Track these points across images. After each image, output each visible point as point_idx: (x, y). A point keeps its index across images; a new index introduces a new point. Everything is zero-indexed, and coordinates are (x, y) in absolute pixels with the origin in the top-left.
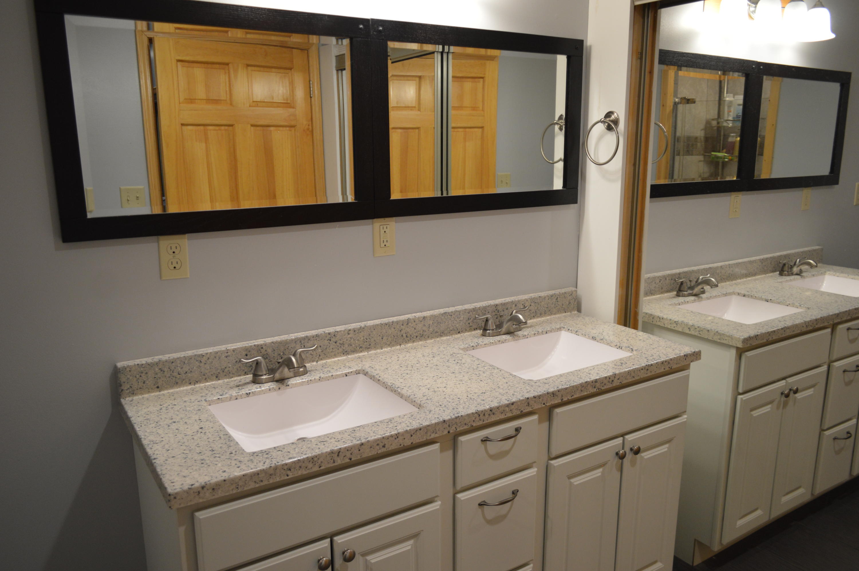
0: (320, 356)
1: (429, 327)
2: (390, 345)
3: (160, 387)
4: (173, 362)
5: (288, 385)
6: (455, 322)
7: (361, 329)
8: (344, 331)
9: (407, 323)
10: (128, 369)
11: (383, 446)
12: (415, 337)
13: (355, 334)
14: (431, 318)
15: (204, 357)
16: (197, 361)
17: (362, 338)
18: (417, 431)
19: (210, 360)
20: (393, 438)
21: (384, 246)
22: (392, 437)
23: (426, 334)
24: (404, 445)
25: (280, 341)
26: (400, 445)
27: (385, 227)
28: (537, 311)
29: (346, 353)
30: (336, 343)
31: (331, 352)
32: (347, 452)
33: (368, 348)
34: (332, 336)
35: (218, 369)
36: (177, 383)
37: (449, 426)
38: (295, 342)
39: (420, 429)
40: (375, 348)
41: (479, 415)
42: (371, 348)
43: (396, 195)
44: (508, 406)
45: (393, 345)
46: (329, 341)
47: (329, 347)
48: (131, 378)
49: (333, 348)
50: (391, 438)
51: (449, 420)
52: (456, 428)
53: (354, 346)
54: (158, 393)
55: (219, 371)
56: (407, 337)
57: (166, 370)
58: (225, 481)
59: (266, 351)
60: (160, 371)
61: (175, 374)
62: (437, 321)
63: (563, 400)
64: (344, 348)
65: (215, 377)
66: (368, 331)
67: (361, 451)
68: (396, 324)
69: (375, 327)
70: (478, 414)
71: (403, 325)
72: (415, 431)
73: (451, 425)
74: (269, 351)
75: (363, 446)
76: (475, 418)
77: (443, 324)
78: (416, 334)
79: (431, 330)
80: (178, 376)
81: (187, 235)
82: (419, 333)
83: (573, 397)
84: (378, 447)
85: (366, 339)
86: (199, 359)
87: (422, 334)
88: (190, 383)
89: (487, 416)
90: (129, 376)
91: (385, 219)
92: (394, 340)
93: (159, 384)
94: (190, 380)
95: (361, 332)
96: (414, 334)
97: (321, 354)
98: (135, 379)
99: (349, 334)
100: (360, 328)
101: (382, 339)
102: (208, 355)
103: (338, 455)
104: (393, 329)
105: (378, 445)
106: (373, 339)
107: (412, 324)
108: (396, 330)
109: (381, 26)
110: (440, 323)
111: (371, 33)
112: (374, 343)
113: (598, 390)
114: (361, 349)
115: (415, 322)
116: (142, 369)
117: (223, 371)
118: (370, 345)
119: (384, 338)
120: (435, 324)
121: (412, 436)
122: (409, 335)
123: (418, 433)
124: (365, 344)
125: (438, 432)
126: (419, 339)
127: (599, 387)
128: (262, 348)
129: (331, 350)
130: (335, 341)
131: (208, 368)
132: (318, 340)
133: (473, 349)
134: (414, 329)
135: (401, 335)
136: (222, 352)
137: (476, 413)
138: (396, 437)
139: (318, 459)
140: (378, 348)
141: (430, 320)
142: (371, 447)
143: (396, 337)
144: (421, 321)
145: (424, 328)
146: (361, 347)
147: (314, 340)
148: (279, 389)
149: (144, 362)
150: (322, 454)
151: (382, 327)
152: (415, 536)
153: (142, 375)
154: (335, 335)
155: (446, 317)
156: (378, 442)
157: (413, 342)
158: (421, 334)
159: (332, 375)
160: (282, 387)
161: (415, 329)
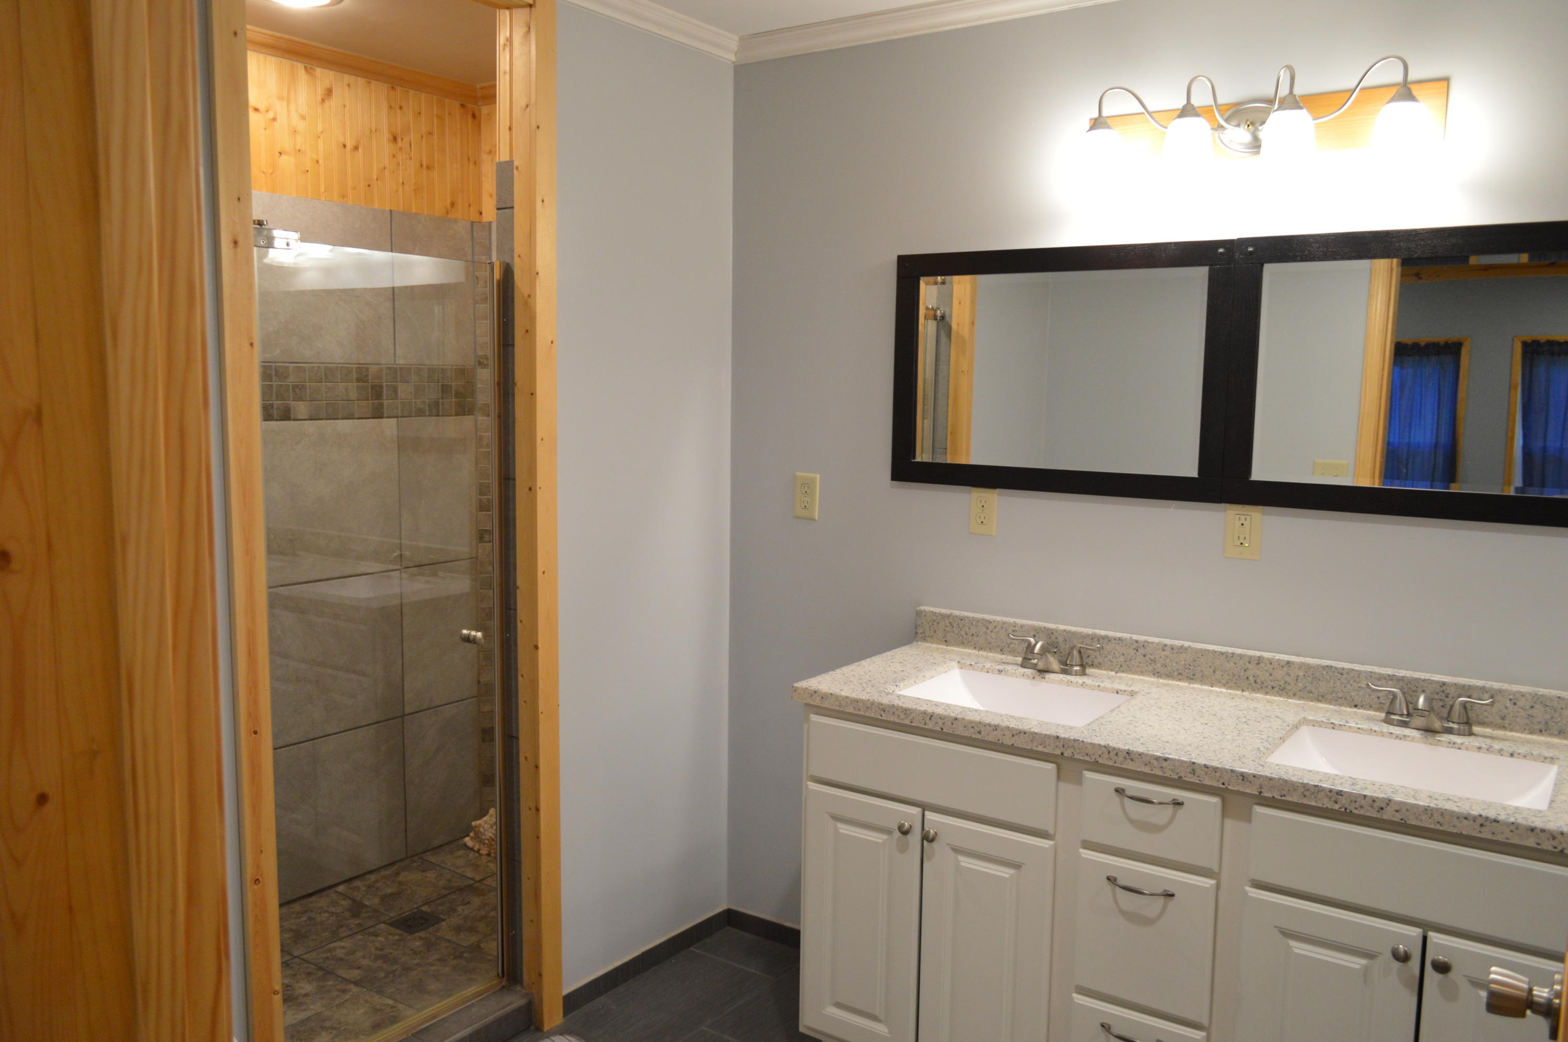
0: (1121, 666)
1: (1297, 680)
2: (1225, 685)
3: (948, 641)
4: (962, 620)
5: (1044, 678)
6: (1349, 686)
7: (1182, 649)
8: (1158, 644)
9: (1257, 662)
10: (924, 614)
11: (978, 732)
12: (1270, 687)
13: (1173, 653)
14: (1301, 666)
15: (991, 624)
16: (984, 626)
17: (1183, 662)
18: (1020, 733)
19: (997, 629)
20: (991, 729)
21: (1239, 544)
22: (990, 726)
23: (1290, 688)
24: (1002, 742)
25: (1074, 632)
26: (999, 740)
27: (1244, 517)
28: (1551, 723)
29: (1156, 674)
30: (1144, 656)
31: (1137, 666)
32: (940, 720)
33: (1191, 678)
34: (1141, 646)
35: (1003, 642)
36: (963, 643)
37: (1063, 746)
38: (1092, 639)
39: (1025, 733)
40: (1202, 682)
41: (1109, 752)
42: (1196, 681)
43: (1258, 474)
44: (1157, 758)
45: (1231, 687)
46: (1135, 651)
47: (1135, 659)
48: (925, 623)
49: (1139, 662)
50: (988, 727)
51: (1065, 739)
52: (1072, 753)
53: (1169, 668)
54: (945, 647)
55: (1004, 644)
56: (1255, 682)
57: (955, 625)
58: (831, 694)
59: (1056, 638)
60: (949, 625)
61: (963, 633)
62: (1312, 674)
63: (1262, 794)
64: (1156, 667)
65: (999, 650)
66: (1193, 655)
67: (954, 726)
68: (1238, 658)
69: (1204, 652)
70: (1108, 750)
71: (1249, 662)
72: (1018, 732)
73: (1066, 746)
74: (1060, 640)
75: (956, 722)
76: (1102, 753)
77: (1325, 683)
78: (1273, 683)
79: (1300, 685)
80: (965, 636)
81: (997, 490)
82: (1278, 683)
83: (1283, 798)
84: (972, 730)
85: (1188, 665)
86: (986, 624)
87: (1283, 686)
88: (975, 648)
89: (1121, 758)
90: (923, 621)
91: (1244, 507)
92: (1234, 680)
93: (948, 639)
94: (975, 644)
95: (1181, 653)
96: (1269, 682)
97: (1123, 665)
98: (928, 625)
99: (1164, 650)
100: (1182, 647)
101: (1214, 672)
102: (995, 623)
103: (930, 719)
104: (1232, 664)
105: (973, 727)
106: (1199, 668)
107: (1266, 665)
108: (1237, 667)
109: (1251, 246)
110: (1319, 680)
111: (1236, 257)
112: (1200, 675)
113: (1343, 810)
114: (1180, 677)
115: (1271, 664)
116: (935, 618)
117: (1008, 647)
118: (1194, 675)
119: (1218, 673)
120: (1310, 679)
121: (1013, 736)
122: (1258, 681)
123: (1022, 735)
124: (1186, 671)
125: (1047, 747)
126: (1278, 692)
127: (1347, 806)
128: (1052, 633)
129: (1137, 664)
130: (1143, 653)
131: (994, 637)
132: (1121, 645)
133: (1333, 728)
134: (1268, 674)
135: (1245, 677)
136: (1010, 624)
137: (1105, 747)
138: (995, 728)
139: (911, 713)
140: (1205, 684)
141: (1299, 669)
142: (965, 727)
143: (1237, 677)
144: (1282, 667)
145: (1287, 679)
146: (1180, 673)
147: (1115, 643)
148: (1034, 678)
149: (938, 611)
150: (915, 710)
151: (1214, 656)
152: (1017, 866)
153: (935, 623)
154: (1145, 645)
155: (1331, 673)
156: (974, 725)
157: (1266, 693)
158: (1280, 686)
159: (1099, 686)
160: (1038, 678)
161: (1271, 675)
